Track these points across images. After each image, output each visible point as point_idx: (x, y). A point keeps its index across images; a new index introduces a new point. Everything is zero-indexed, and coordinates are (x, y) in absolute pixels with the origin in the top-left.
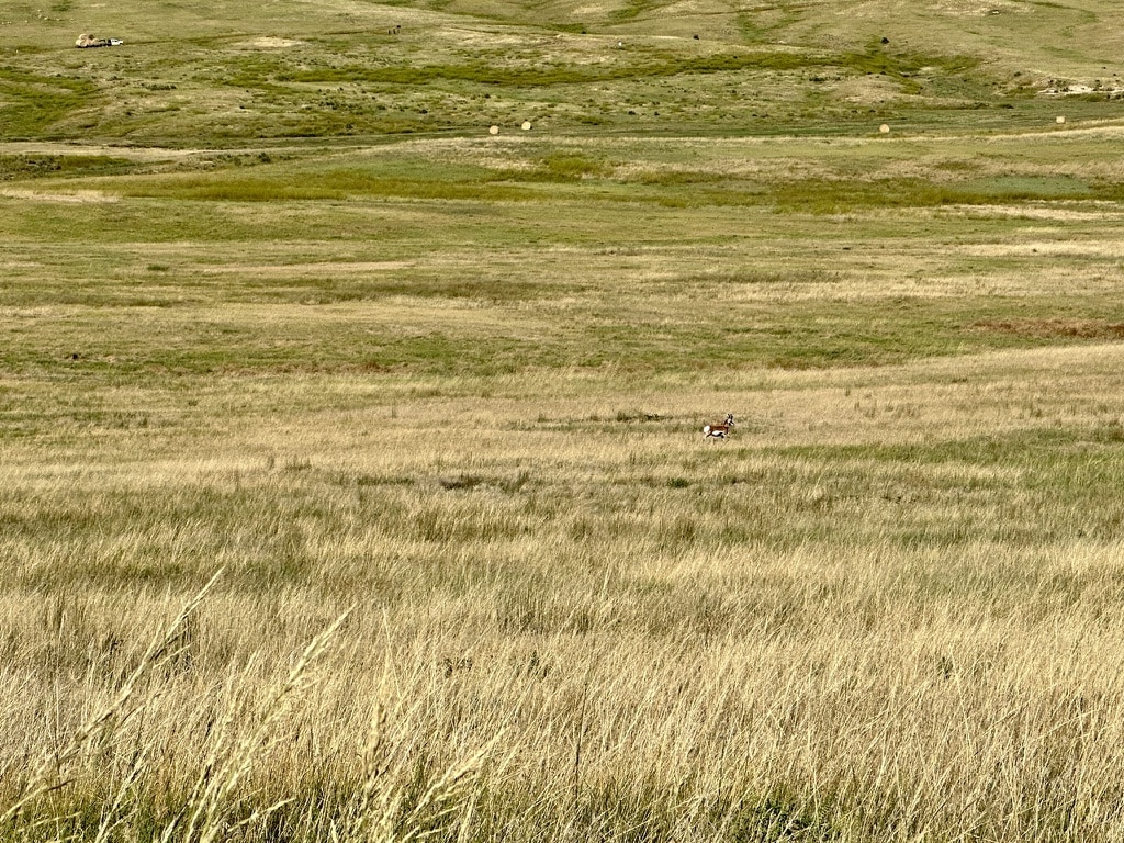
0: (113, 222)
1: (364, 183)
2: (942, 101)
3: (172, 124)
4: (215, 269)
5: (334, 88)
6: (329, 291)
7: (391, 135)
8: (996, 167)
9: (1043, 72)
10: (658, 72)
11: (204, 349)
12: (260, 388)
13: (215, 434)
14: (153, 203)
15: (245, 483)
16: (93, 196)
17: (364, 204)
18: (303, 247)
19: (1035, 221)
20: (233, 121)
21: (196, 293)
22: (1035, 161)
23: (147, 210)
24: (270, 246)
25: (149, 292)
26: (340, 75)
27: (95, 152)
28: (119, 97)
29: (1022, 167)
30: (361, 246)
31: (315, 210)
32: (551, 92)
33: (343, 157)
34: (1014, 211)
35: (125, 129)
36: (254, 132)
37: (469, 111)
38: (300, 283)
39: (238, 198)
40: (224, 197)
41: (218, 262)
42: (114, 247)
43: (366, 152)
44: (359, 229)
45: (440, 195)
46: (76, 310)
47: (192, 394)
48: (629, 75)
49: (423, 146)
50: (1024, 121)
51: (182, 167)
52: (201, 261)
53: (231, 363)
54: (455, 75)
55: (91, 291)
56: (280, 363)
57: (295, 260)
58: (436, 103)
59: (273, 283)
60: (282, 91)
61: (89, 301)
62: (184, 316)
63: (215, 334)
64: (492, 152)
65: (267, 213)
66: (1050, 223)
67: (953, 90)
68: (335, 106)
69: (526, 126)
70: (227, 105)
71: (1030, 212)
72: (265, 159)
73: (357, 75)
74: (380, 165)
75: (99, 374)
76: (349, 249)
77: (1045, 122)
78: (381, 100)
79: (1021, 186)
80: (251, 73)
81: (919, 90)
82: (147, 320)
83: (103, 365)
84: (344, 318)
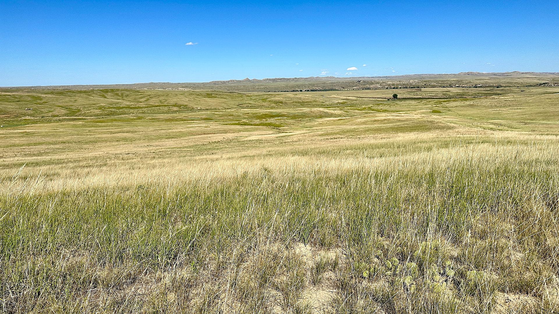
0: (83, 126)
1: (115, 120)
2: (184, 110)
3: (91, 114)
4: (97, 131)
5: (111, 109)
6: (111, 133)
7: (118, 115)
8: (190, 117)
9: (195, 106)
10: (151, 107)
11: (96, 140)
12: (103, 144)
13: (97, 150)
14: (89, 123)
15: (101, 155)
16: (81, 123)
17: (116, 123)
18: (108, 128)
19: (195, 123)
20: (99, 113)
21: (95, 134)
22: (194, 116)
23: (88, 124)
24: (104, 128)
25: (88, 134)
26: (112, 108)
27: (81, 118)
28: (84, 111)
29: (193, 117)
30: (115, 128)
31: (109, 123)
32: (138, 109)
33: (112, 117)
34: (192, 121)
35: (84, 115)
36: (101, 115)
37: (128, 112)
38: (108, 132)
39: (100, 122)
40: (98, 122)
41: (98, 130)
42: (84, 129)
43: (115, 117)
44: (115, 126)
45: (125, 121)
46: (79, 136)
47: (94, 145)
48: (147, 107)
49: (122, 116)
50: (193, 112)
51: (92, 119)
52: (95, 130)
53: (100, 141)
54: (126, 108)
55: (81, 134)
56: (106, 141)
57: (107, 129)
58: (124, 111)
59: (104, 132)
60: (104, 110)
61: (81, 135)
62: (93, 136)
63: (97, 138)
64: (131, 116)
65: (103, 124)
66: (196, 123)
67: (185, 108)
68: (111, 112)
69: (135, 113)
70: (97, 112)
71: (194, 122)
72: (103, 118)
73: (114, 108)
74: (117, 118)
75: (83, 144)
76: (114, 128)
77: (195, 112)
78: (117, 111)
79: (193, 119)
80: (100, 108)
81: (181, 109)
82: (89, 137)
83: (83, 142)
84: (113, 136)
